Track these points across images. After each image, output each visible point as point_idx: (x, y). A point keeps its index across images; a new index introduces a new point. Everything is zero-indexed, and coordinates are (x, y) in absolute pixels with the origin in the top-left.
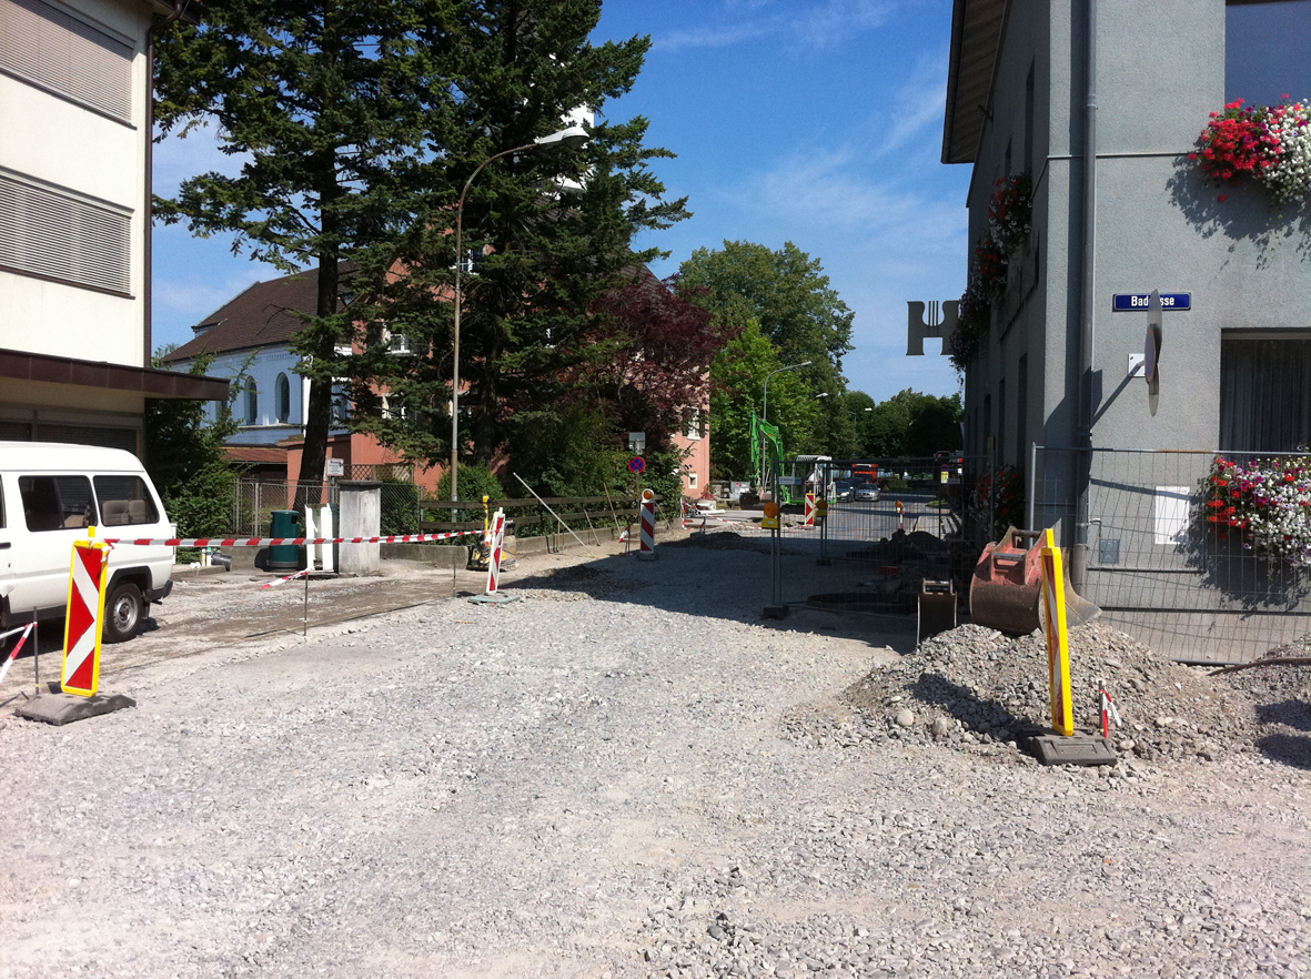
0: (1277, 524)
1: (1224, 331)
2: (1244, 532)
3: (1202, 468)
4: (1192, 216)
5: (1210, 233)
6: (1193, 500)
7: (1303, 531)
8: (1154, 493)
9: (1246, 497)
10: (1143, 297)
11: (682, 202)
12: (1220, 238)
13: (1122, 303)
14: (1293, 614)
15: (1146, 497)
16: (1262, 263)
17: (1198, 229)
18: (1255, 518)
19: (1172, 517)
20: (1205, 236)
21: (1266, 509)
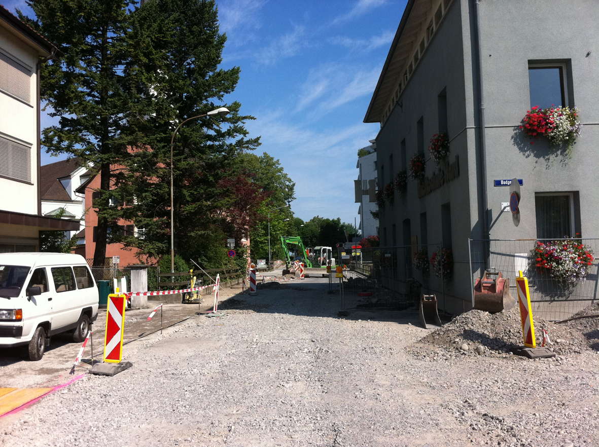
0: (562, 266)
1: (536, 193)
2: (549, 270)
3: (532, 246)
4: (521, 150)
5: (528, 156)
6: (529, 258)
7: (572, 268)
8: (514, 256)
9: (551, 257)
10: (505, 181)
11: (258, 139)
12: (532, 158)
13: (498, 183)
14: (567, 301)
15: (512, 258)
16: (548, 167)
17: (524, 155)
18: (554, 264)
19: (521, 265)
20: (526, 157)
21: (558, 261)
